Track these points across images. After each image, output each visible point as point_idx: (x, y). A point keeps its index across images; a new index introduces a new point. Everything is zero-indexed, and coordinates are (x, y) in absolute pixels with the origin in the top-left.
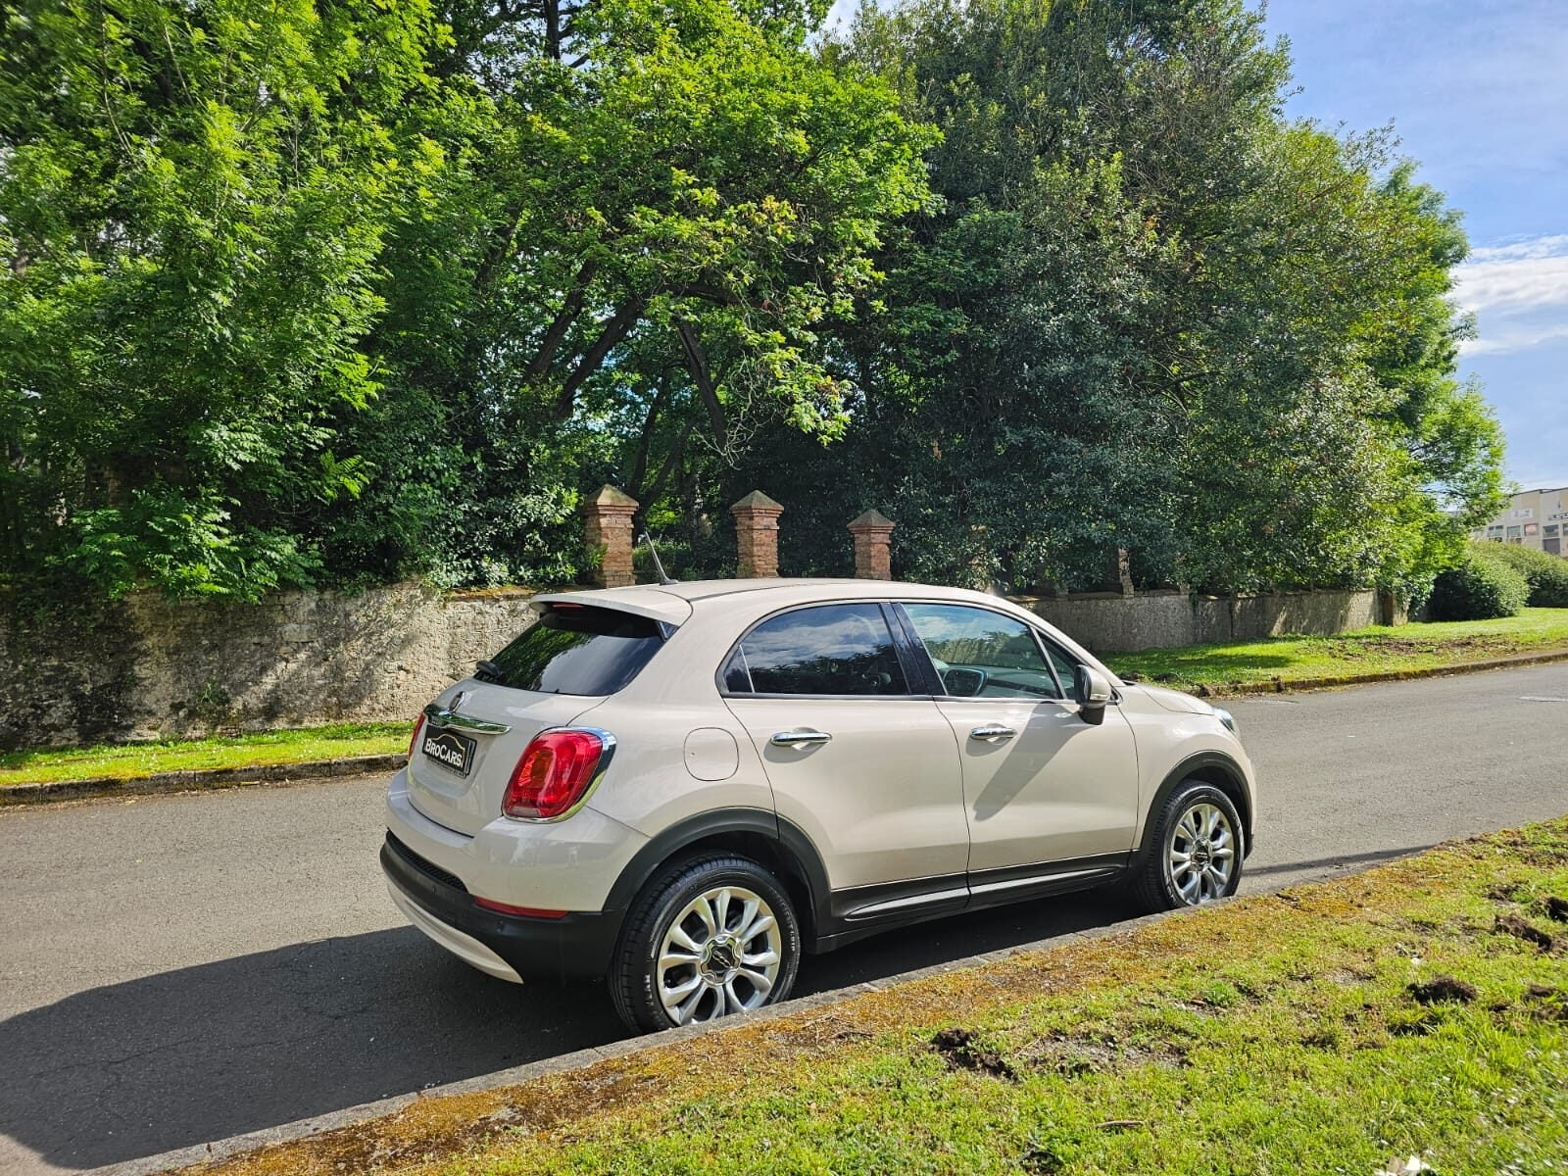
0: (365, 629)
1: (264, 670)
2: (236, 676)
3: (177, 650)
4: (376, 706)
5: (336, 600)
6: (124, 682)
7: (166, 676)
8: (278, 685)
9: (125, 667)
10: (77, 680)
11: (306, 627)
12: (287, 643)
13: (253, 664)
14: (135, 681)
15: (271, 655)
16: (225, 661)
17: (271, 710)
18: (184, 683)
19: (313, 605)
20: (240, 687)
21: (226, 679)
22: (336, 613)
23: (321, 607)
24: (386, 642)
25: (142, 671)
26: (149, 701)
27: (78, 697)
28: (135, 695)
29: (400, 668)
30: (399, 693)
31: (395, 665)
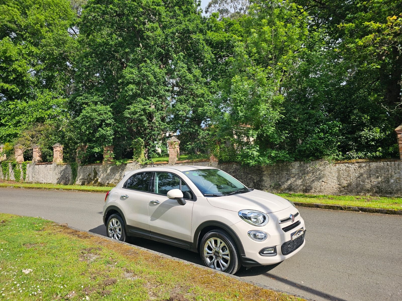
0: (312, 171)
1: (288, 179)
2: (282, 180)
3: (270, 174)
4: (316, 190)
5: (304, 164)
6: (261, 180)
7: (269, 179)
8: (291, 183)
9: (261, 177)
10: (254, 179)
11: (297, 170)
12: (293, 174)
13: (285, 178)
14: (263, 180)
15: (289, 176)
16: (280, 177)
17: (290, 189)
18: (272, 181)
19: (299, 165)
20: (283, 183)
21: (280, 181)
22: (304, 167)
23: (301, 166)
24: (318, 174)
25: (264, 178)
26: (266, 184)
27: (254, 182)
28: (263, 183)
29: (323, 181)
30: (322, 188)
31: (321, 180)
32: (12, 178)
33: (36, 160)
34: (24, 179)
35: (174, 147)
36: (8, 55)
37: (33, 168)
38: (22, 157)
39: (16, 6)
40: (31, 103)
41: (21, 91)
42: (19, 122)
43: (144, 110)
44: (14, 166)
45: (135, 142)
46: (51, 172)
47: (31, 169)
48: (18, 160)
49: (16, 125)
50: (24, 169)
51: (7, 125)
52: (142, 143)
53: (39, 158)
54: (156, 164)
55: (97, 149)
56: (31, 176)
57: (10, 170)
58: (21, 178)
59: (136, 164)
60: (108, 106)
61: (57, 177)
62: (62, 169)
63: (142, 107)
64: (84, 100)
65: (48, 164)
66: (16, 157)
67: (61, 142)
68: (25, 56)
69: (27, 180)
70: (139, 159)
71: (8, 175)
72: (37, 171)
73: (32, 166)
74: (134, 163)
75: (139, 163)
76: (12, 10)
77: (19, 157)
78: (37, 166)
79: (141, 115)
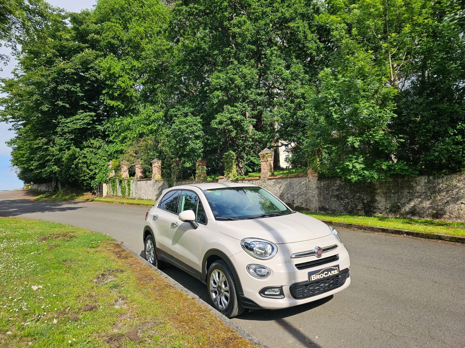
0: (446, 188)
1: (410, 200)
2: (402, 201)
3: (386, 193)
4: (452, 216)
5: (434, 179)
6: (374, 201)
7: (383, 200)
8: (415, 205)
9: (373, 197)
10: (363, 199)
11: (424, 188)
12: (418, 192)
13: (407, 198)
14: (375, 201)
15: (412, 196)
16: (399, 197)
17: (413, 212)
18: (388, 202)
19: (426, 180)
20: (404, 205)
21: (399, 202)
22: (434, 183)
23: (429, 182)
24: (455, 193)
25: (378, 198)
26: (379, 206)
27: (364, 203)
28: (376, 204)
29: (462, 203)
30: (462, 212)
31: (460, 202)
32: (120, 194)
33: (138, 177)
34: (129, 194)
35: (266, 160)
36: (112, 72)
37: (136, 185)
38: (128, 173)
39: (118, 21)
40: (135, 118)
41: (126, 107)
42: (125, 138)
43: (231, 119)
44: (121, 182)
45: (226, 155)
46: (151, 188)
47: (134, 185)
48: (123, 176)
49: (122, 141)
50: (129, 185)
51: (115, 142)
52: (233, 156)
53: (141, 174)
54: (247, 180)
55: (188, 164)
56: (134, 192)
57: (118, 186)
58: (127, 194)
59: (228, 179)
60: (199, 117)
61: (156, 194)
62: (160, 186)
63: (229, 116)
64: (176, 112)
65: (148, 180)
66: (122, 173)
67: (159, 158)
68: (128, 71)
69: (131, 195)
70: (230, 175)
71: (116, 191)
72: (140, 187)
73: (135, 183)
74: (225, 179)
75: (231, 179)
76: (115, 26)
77: (125, 174)
78: (139, 182)
79: (228, 125)
